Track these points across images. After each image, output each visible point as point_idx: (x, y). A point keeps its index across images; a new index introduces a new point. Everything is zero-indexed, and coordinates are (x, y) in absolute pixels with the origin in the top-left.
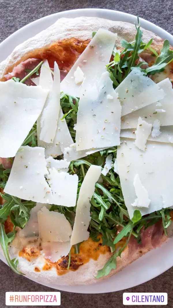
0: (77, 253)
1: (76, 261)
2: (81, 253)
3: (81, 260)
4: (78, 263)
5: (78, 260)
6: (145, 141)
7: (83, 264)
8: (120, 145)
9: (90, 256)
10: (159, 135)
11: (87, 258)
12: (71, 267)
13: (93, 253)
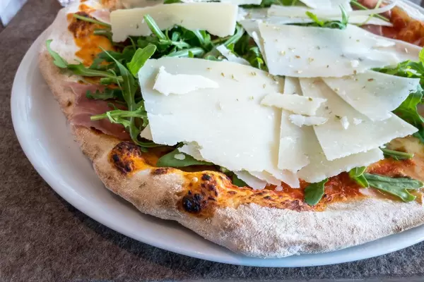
0: (95, 32)
1: (83, 29)
2: (93, 37)
3: (83, 36)
4: (79, 32)
5: (83, 32)
6: (279, 105)
7: (75, 37)
8: (271, 75)
9: (85, 47)
10: (293, 124)
11: (83, 44)
12: (76, 21)
13: (90, 51)
